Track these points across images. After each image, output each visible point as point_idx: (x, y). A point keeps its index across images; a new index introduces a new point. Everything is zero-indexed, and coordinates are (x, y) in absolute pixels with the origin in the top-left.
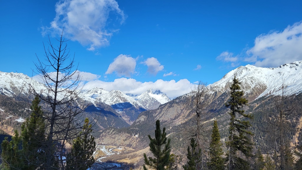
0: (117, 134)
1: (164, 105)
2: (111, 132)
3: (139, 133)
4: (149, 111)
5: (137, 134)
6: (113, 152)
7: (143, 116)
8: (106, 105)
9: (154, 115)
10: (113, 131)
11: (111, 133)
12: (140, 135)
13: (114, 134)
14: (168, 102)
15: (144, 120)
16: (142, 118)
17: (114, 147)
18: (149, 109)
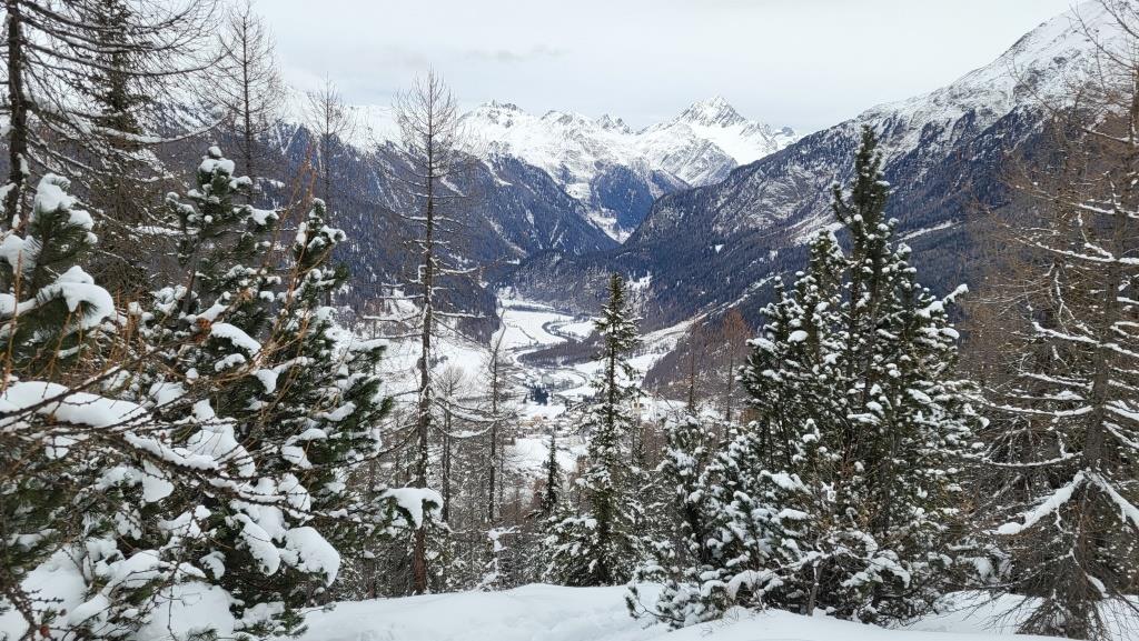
0: (572, 274)
1: (749, 166)
2: (550, 266)
3: (653, 274)
4: (691, 191)
5: (645, 275)
6: (559, 334)
7: (667, 211)
8: (531, 167)
9: (710, 207)
10: (558, 263)
11: (553, 270)
12: (654, 277)
13: (563, 272)
14: (765, 155)
15: (671, 224)
16: (665, 219)
17: (563, 317)
18: (690, 183)
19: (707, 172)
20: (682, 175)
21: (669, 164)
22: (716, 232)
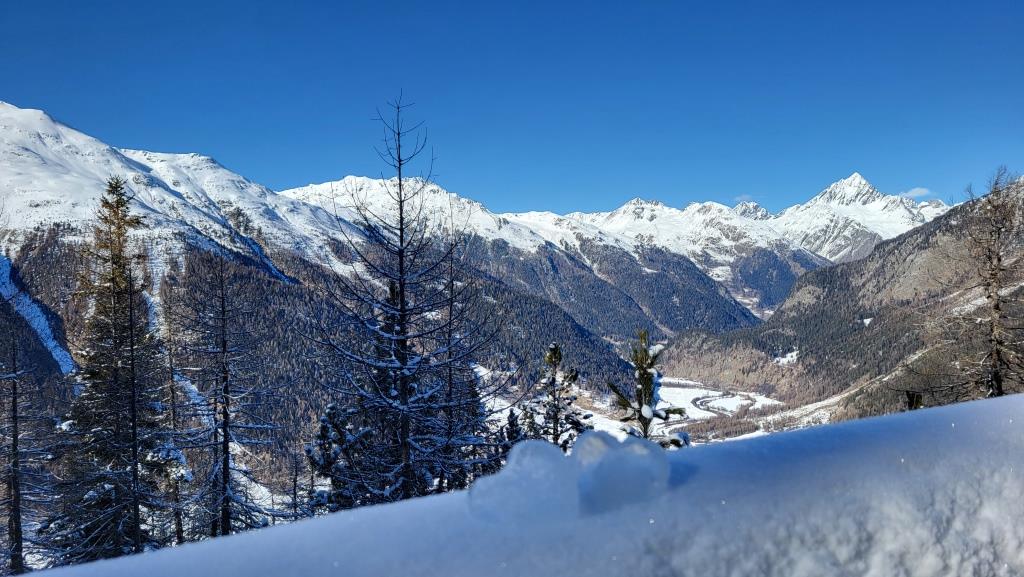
0: (719, 351)
1: (893, 240)
2: (697, 344)
3: (800, 349)
4: (833, 267)
5: (793, 351)
6: (708, 409)
7: (810, 287)
8: (675, 255)
9: (856, 282)
10: (703, 342)
11: (700, 348)
12: (801, 352)
13: (710, 349)
14: (911, 228)
15: (815, 300)
16: (809, 295)
17: (712, 393)
18: (832, 260)
19: (849, 248)
20: (824, 253)
21: (809, 243)
22: (863, 306)
